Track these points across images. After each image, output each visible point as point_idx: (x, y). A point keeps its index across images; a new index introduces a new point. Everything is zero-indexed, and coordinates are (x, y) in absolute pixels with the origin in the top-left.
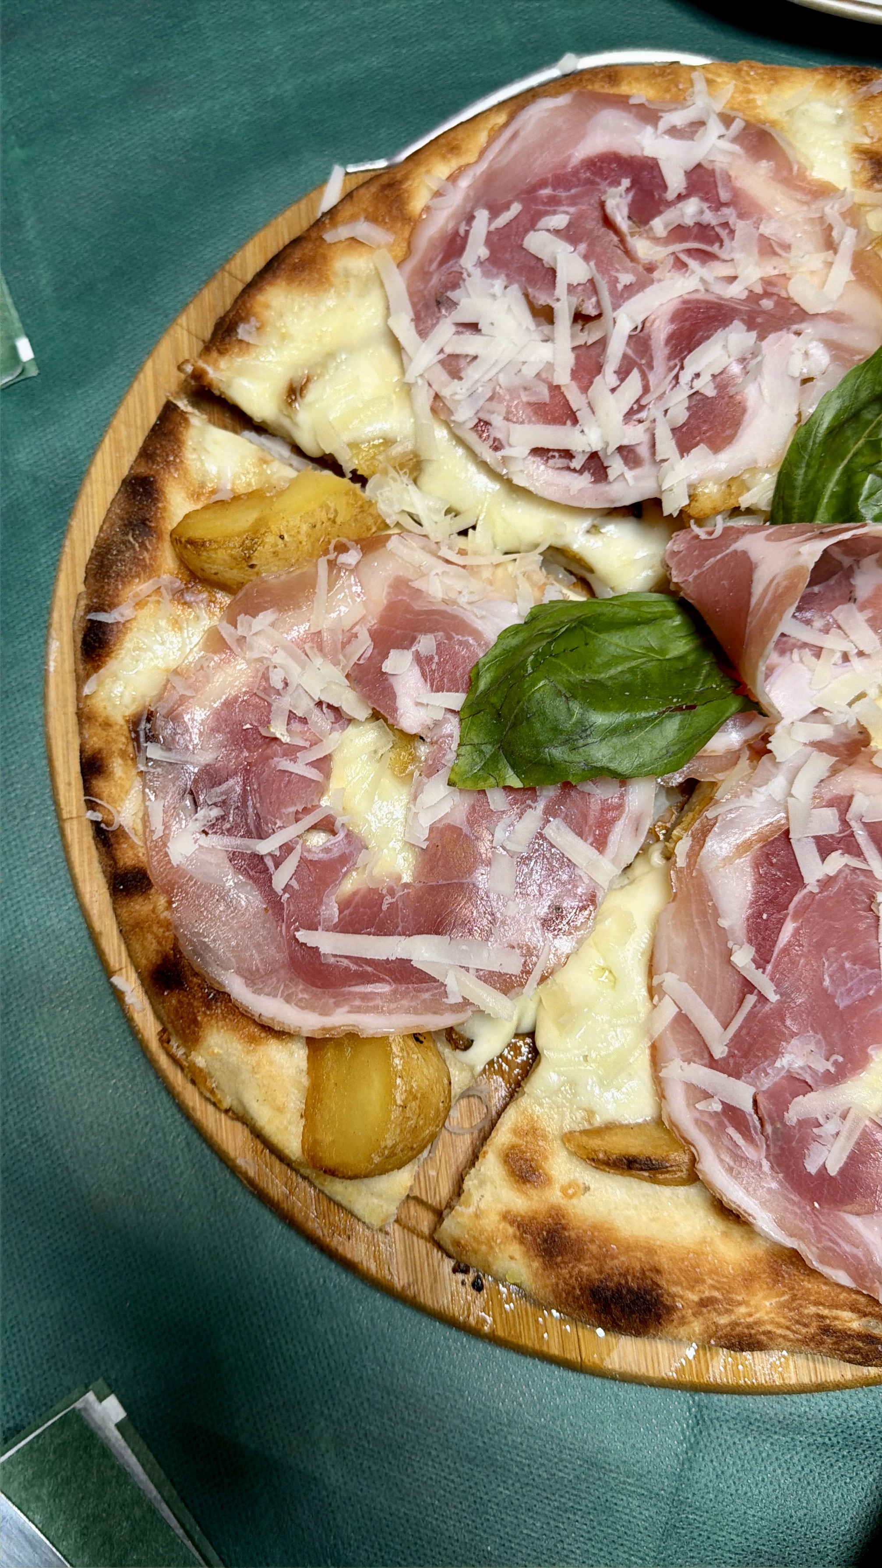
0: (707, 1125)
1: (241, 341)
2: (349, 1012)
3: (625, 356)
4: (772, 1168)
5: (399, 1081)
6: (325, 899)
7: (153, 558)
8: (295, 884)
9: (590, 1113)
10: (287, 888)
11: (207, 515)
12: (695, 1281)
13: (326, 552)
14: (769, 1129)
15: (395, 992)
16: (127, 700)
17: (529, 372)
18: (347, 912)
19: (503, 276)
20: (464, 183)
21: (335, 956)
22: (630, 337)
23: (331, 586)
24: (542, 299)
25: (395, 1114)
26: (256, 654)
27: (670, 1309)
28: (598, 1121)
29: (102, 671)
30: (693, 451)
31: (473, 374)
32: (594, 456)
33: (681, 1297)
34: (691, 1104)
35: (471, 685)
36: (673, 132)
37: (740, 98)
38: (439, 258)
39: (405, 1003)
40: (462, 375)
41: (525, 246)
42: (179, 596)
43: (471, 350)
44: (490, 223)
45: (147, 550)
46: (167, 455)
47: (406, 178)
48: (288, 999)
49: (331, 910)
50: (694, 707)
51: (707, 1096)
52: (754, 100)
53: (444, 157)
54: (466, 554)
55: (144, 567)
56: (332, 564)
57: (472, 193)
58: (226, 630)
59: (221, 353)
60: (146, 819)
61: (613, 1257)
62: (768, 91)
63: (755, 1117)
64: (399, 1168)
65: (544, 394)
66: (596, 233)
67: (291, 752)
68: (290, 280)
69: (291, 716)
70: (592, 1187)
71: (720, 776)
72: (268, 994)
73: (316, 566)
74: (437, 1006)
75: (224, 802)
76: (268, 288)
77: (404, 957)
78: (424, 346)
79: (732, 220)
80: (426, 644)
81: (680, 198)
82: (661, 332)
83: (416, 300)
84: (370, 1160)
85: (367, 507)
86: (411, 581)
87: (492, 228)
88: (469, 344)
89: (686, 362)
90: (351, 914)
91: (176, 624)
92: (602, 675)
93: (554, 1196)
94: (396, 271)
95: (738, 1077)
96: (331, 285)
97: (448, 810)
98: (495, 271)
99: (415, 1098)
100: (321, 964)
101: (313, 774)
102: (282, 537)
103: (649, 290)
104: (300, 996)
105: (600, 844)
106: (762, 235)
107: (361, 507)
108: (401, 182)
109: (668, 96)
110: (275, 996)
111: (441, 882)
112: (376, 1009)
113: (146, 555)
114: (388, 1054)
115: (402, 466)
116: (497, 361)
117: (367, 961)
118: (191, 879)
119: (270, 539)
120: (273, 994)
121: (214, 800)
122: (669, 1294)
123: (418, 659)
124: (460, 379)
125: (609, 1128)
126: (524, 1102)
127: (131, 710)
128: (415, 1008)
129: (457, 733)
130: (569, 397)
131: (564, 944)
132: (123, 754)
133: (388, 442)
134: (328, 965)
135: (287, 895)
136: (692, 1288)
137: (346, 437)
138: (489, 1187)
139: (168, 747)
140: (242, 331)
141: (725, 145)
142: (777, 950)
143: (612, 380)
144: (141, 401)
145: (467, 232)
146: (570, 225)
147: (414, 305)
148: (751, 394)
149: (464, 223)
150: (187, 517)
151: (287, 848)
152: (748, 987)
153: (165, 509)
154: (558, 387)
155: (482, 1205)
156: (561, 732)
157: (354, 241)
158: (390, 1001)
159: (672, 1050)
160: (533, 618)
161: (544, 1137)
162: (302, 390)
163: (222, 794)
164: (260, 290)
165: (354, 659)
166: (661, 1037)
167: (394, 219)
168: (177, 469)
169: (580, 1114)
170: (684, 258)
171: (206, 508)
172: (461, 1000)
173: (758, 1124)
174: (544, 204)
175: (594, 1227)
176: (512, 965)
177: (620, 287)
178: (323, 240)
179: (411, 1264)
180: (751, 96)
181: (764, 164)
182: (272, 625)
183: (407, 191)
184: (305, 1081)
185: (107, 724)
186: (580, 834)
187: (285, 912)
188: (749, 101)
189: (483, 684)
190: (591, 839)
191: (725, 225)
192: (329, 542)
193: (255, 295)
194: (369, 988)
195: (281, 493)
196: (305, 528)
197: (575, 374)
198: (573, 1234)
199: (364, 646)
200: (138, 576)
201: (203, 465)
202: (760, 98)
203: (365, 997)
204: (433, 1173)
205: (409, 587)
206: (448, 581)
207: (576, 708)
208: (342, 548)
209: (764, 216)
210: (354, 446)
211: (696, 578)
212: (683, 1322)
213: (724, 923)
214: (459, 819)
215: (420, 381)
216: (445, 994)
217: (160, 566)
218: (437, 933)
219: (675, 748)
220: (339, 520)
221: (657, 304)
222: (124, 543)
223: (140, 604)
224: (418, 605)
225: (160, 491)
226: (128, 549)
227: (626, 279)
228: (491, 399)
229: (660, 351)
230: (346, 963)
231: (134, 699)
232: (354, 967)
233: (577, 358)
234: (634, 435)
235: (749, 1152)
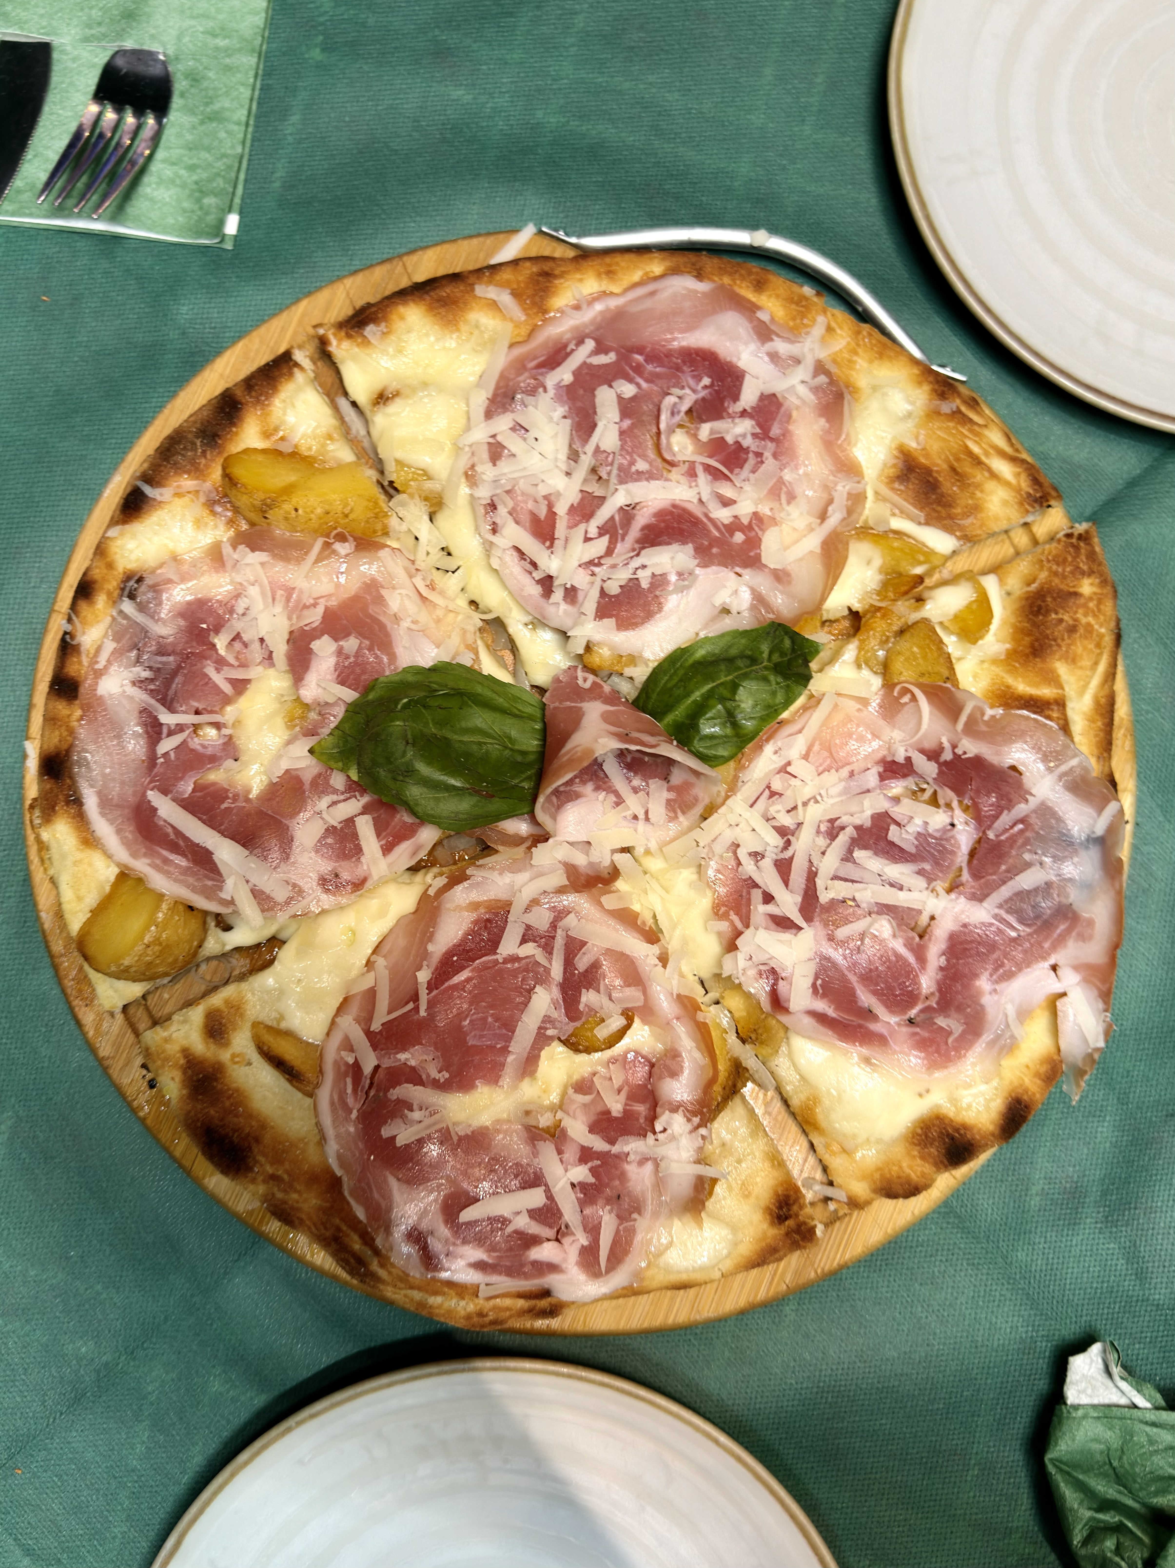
0: (339, 1068)
1: (365, 337)
2: (149, 865)
3: (612, 518)
4: (357, 1118)
5: (153, 928)
6: (187, 778)
7: (207, 466)
8: (172, 755)
9: (281, 1018)
10: (166, 754)
11: (260, 458)
12: (277, 1160)
13: (328, 536)
14: (372, 1093)
15: (189, 868)
16: (133, 557)
17: (543, 490)
18: (198, 794)
19: (567, 408)
20: (599, 307)
21: (165, 821)
22: (621, 508)
23: (318, 560)
24: (577, 446)
25: (140, 948)
26: (239, 578)
27: (250, 1169)
28: (283, 1025)
29: (127, 527)
30: (605, 620)
31: (505, 467)
32: (550, 578)
33: (262, 1165)
34: (339, 1049)
35: (367, 690)
36: (774, 357)
37: (846, 355)
38: (542, 359)
39: (191, 880)
40: (498, 463)
41: (596, 393)
42: (210, 504)
43: (514, 449)
44: (590, 356)
45: (205, 457)
46: (261, 395)
47: (561, 276)
48: (119, 831)
49: (187, 787)
50: (493, 796)
51: (351, 1050)
52: (855, 362)
53: (599, 275)
54: (433, 589)
55: (197, 469)
56: (327, 545)
57: (599, 319)
58: (227, 550)
59: (349, 336)
60: (98, 650)
61: (236, 1116)
62: (871, 362)
63: (368, 1081)
64: (134, 981)
65: (542, 513)
66: (645, 418)
67: (221, 663)
68: (431, 309)
69: (237, 637)
70: (254, 1064)
71: (500, 848)
72: (108, 820)
73: (315, 540)
74: (210, 894)
75: (159, 669)
76: (412, 304)
77: (210, 848)
78: (483, 425)
79: (767, 454)
80: (351, 644)
81: (744, 413)
82: (642, 519)
83: (502, 384)
84: (109, 967)
85: (380, 515)
86: (382, 587)
87: (589, 361)
88: (513, 443)
89: (643, 552)
90: (200, 797)
91: (198, 523)
92: (456, 737)
93: (225, 1056)
94: (506, 349)
95: (374, 1050)
96: (458, 330)
97: (303, 766)
98: (565, 398)
99: (160, 944)
100: (153, 822)
101: (227, 688)
102: (296, 510)
103: (655, 484)
104: (127, 834)
105: (387, 850)
106: (781, 477)
107: (376, 514)
108: (556, 277)
109: (791, 324)
110: (112, 824)
111: (270, 812)
112: (168, 874)
113: (203, 461)
114: (158, 907)
115: (426, 499)
116: (525, 468)
117: (186, 839)
118: (105, 710)
119: (287, 507)
120: (111, 822)
121: (152, 664)
122: (254, 1158)
123: (340, 652)
124: (495, 465)
125: (288, 1034)
126: (244, 986)
127: (132, 566)
128: (194, 887)
129: (341, 715)
130: (557, 526)
131: (327, 900)
132: (109, 594)
133: (427, 475)
134: (156, 825)
135: (162, 760)
136: (272, 1164)
137: (399, 455)
138: (186, 1027)
139: (142, 608)
140: (370, 330)
141: (802, 390)
142: (446, 984)
143: (593, 531)
144: (283, 328)
145: (573, 351)
146: (634, 398)
147: (497, 387)
148: (672, 602)
149: (574, 342)
150: (247, 451)
151: (180, 728)
152: (415, 998)
153: (237, 434)
154: (555, 514)
155: (174, 1035)
156: (391, 763)
157: (494, 305)
158: (181, 874)
159: (354, 1009)
160: (436, 669)
161: (242, 1015)
162: (388, 399)
163: (161, 663)
164: (405, 303)
165: (302, 624)
166: (353, 995)
167: (534, 304)
168: (262, 409)
169: (274, 1015)
170: (700, 470)
171: (264, 451)
172: (229, 898)
173: (367, 1086)
174: (631, 367)
175: (237, 1090)
176: (280, 894)
177: (634, 469)
178: (473, 290)
179: (117, 1046)
180: (855, 358)
181: (822, 422)
182: (262, 564)
183: (556, 287)
184: (108, 889)
185: (110, 566)
186: (378, 835)
187: (156, 770)
188: (850, 361)
189: (371, 696)
190: (383, 842)
191: (759, 455)
192: (336, 528)
193: (398, 304)
194: (172, 857)
195: (324, 471)
196: (319, 511)
197: (572, 509)
198: (219, 1086)
199: (315, 617)
200: (188, 472)
201: (284, 414)
202: (861, 363)
203: (166, 861)
204: (166, 996)
205: (378, 591)
206: (407, 602)
207: (410, 754)
208: (341, 538)
209: (792, 464)
210: (399, 463)
211: (555, 708)
212: (253, 1181)
213: (430, 948)
214: (307, 778)
215: (467, 449)
216: (221, 889)
217: (209, 474)
218: (244, 845)
219: (461, 816)
220: (351, 517)
221: (653, 496)
222: (194, 444)
223: (178, 495)
224: (372, 610)
225: (241, 419)
226: (192, 450)
227: (641, 465)
228: (508, 492)
229: (635, 532)
230: (170, 830)
231: (137, 560)
232: (172, 836)
233: (582, 499)
234: (581, 579)
235: (350, 1101)
